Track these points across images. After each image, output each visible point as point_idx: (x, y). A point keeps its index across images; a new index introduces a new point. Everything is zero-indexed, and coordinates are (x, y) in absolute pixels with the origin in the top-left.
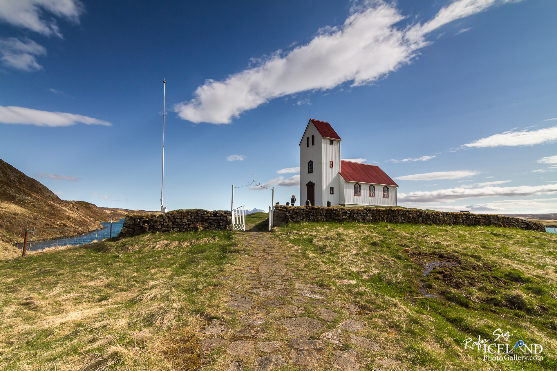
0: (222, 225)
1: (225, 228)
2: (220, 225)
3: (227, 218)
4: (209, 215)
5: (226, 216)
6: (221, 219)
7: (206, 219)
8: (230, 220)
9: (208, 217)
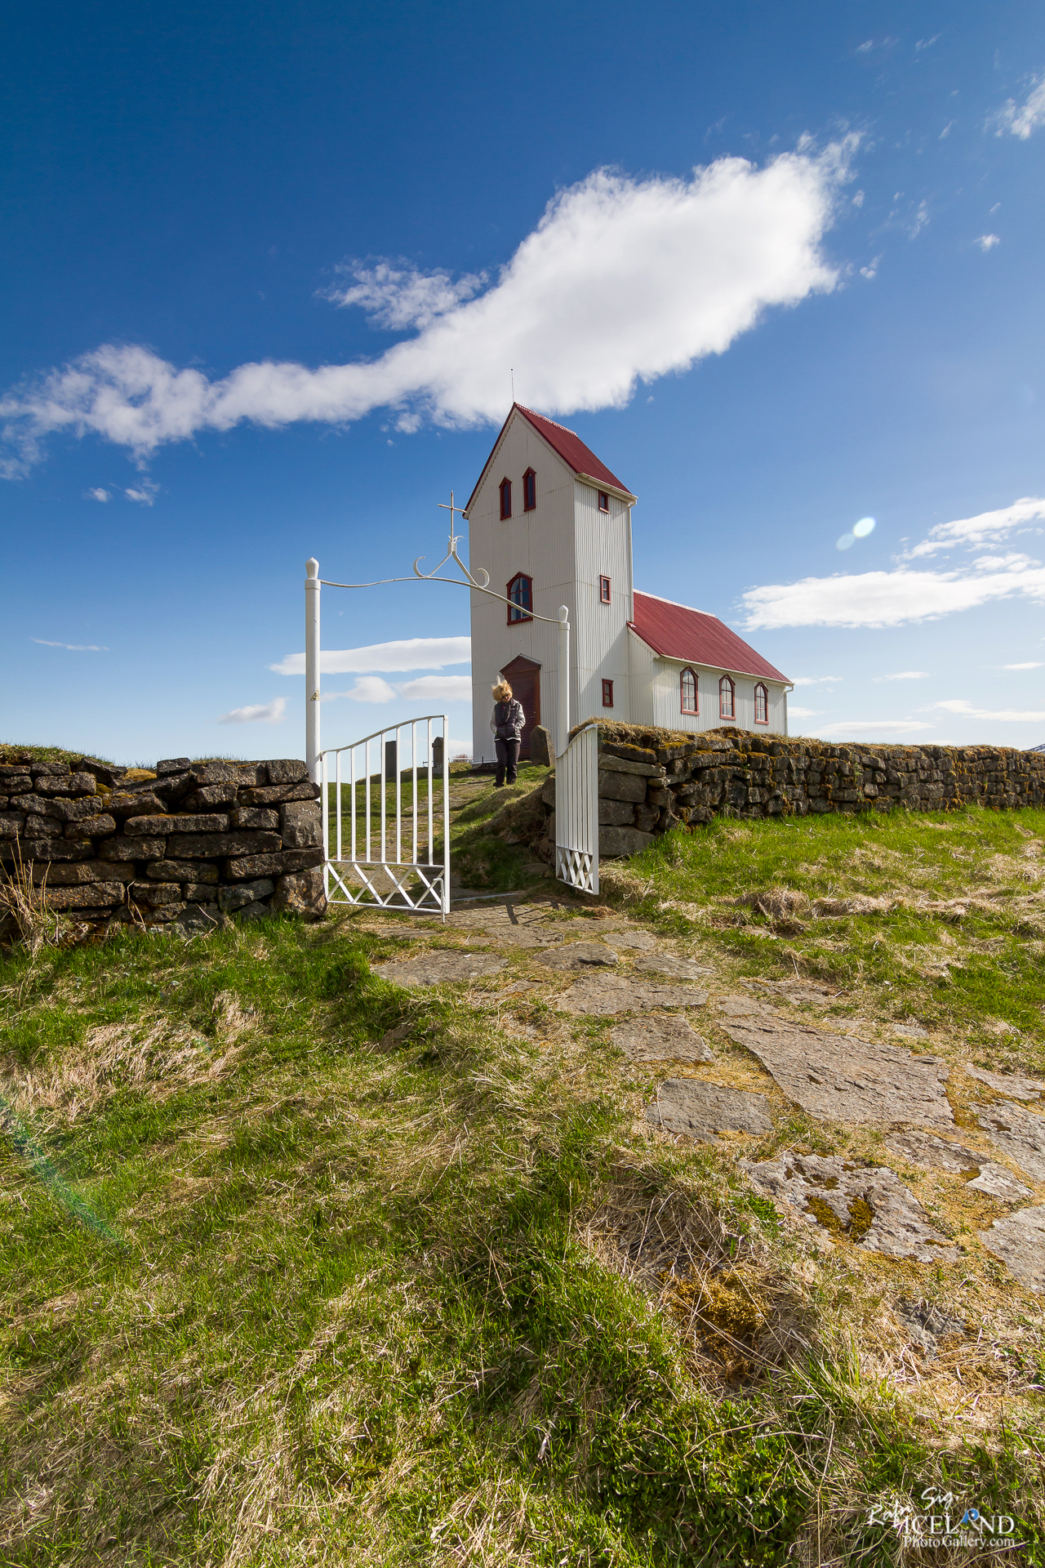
0: (248, 880)
1: (273, 899)
2: (226, 879)
3: (281, 821)
4: (130, 799)
5: (277, 805)
6: (234, 828)
7: (99, 839)
8: (308, 832)
9: (121, 814)
